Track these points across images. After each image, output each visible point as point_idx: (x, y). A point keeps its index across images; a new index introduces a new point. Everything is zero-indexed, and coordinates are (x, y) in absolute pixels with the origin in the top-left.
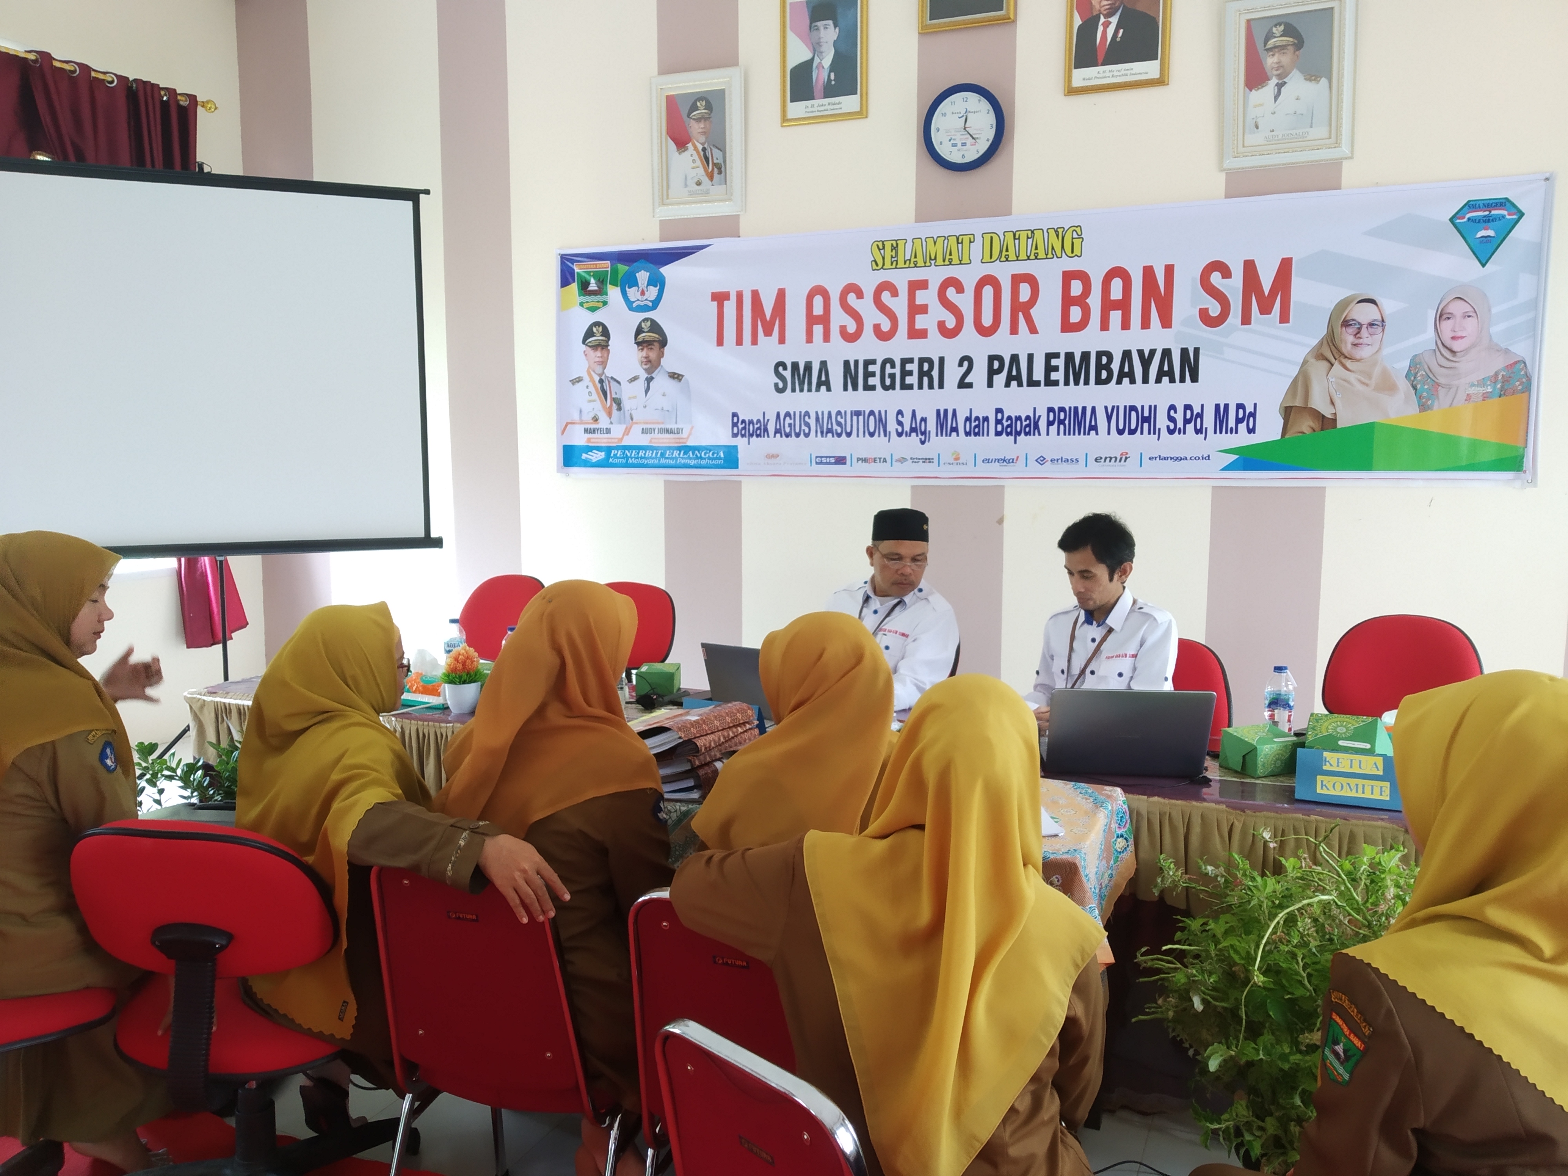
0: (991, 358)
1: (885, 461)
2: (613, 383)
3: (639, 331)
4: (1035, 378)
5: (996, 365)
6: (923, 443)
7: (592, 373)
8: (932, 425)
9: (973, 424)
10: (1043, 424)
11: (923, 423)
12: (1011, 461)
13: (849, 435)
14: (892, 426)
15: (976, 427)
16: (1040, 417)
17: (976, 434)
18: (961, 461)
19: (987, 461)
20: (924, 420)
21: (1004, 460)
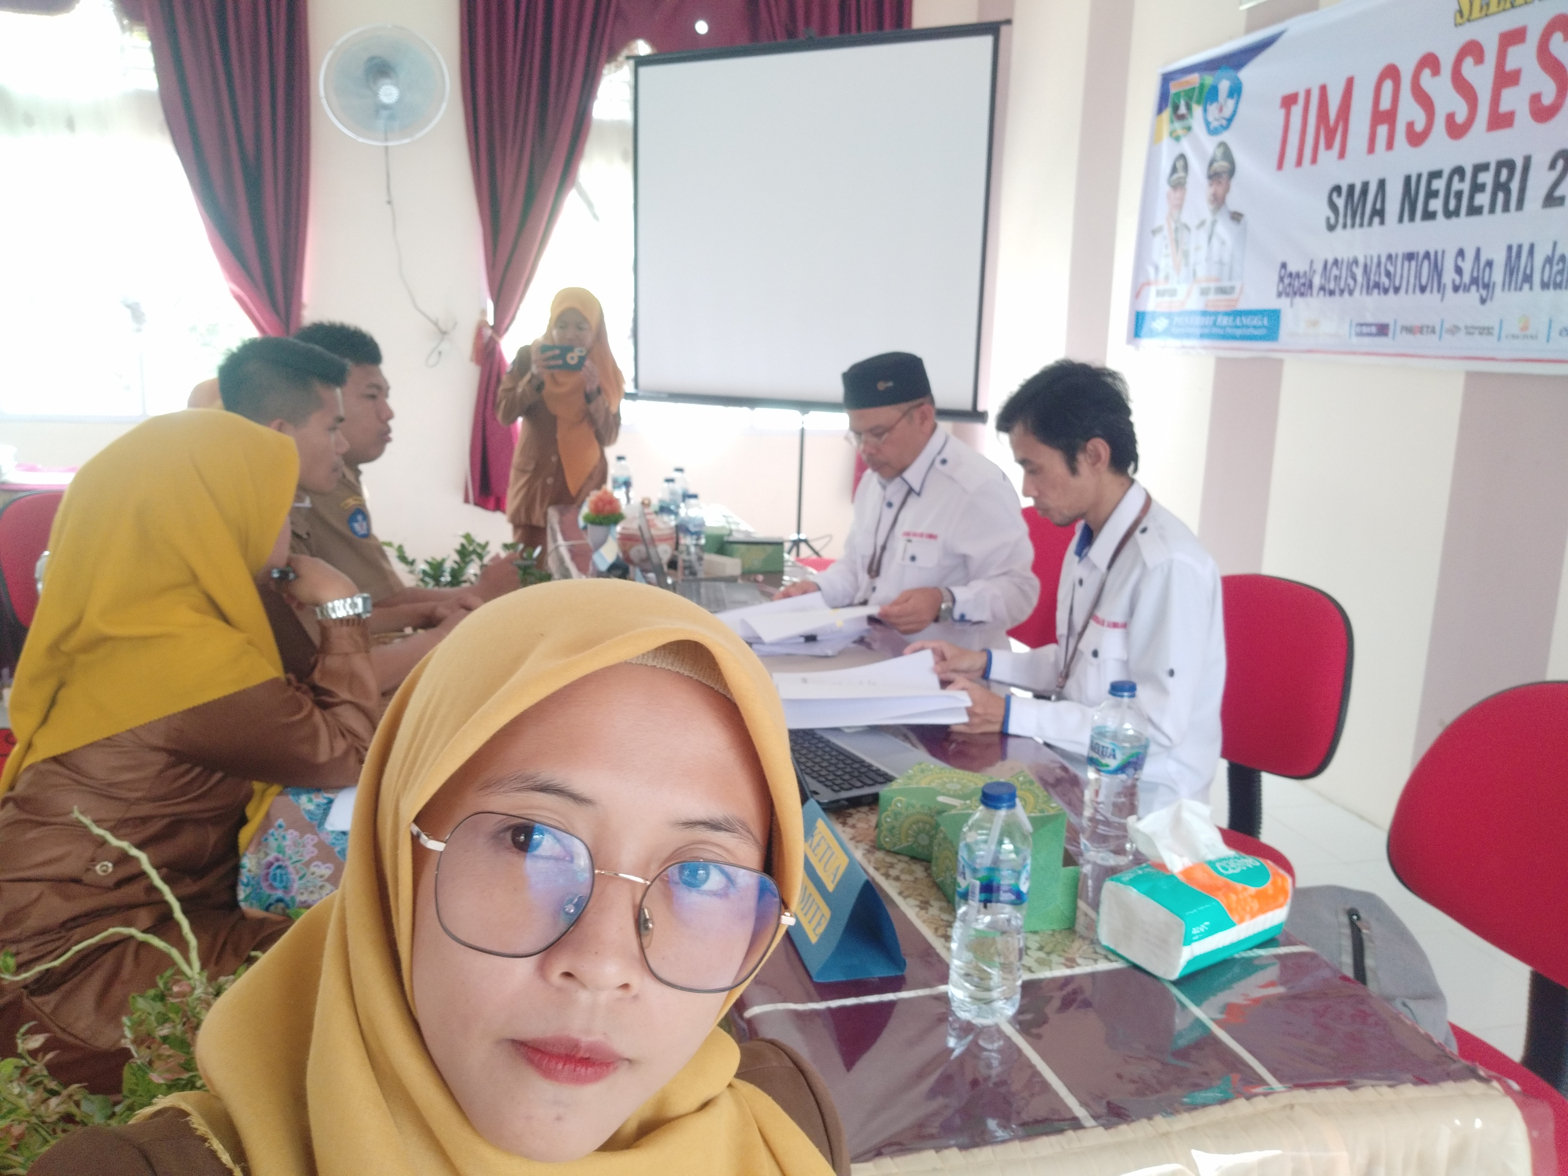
1: (1433, 331)
2: (1185, 230)
3: (1213, 159)
6: (1483, 301)
8: (1498, 275)
9: (1555, 268)
11: (1487, 270)
13: (1397, 290)
14: (1449, 275)
15: (1558, 272)
17: (1557, 286)
18: (1529, 332)
19: (1566, 332)
20: (1490, 264)
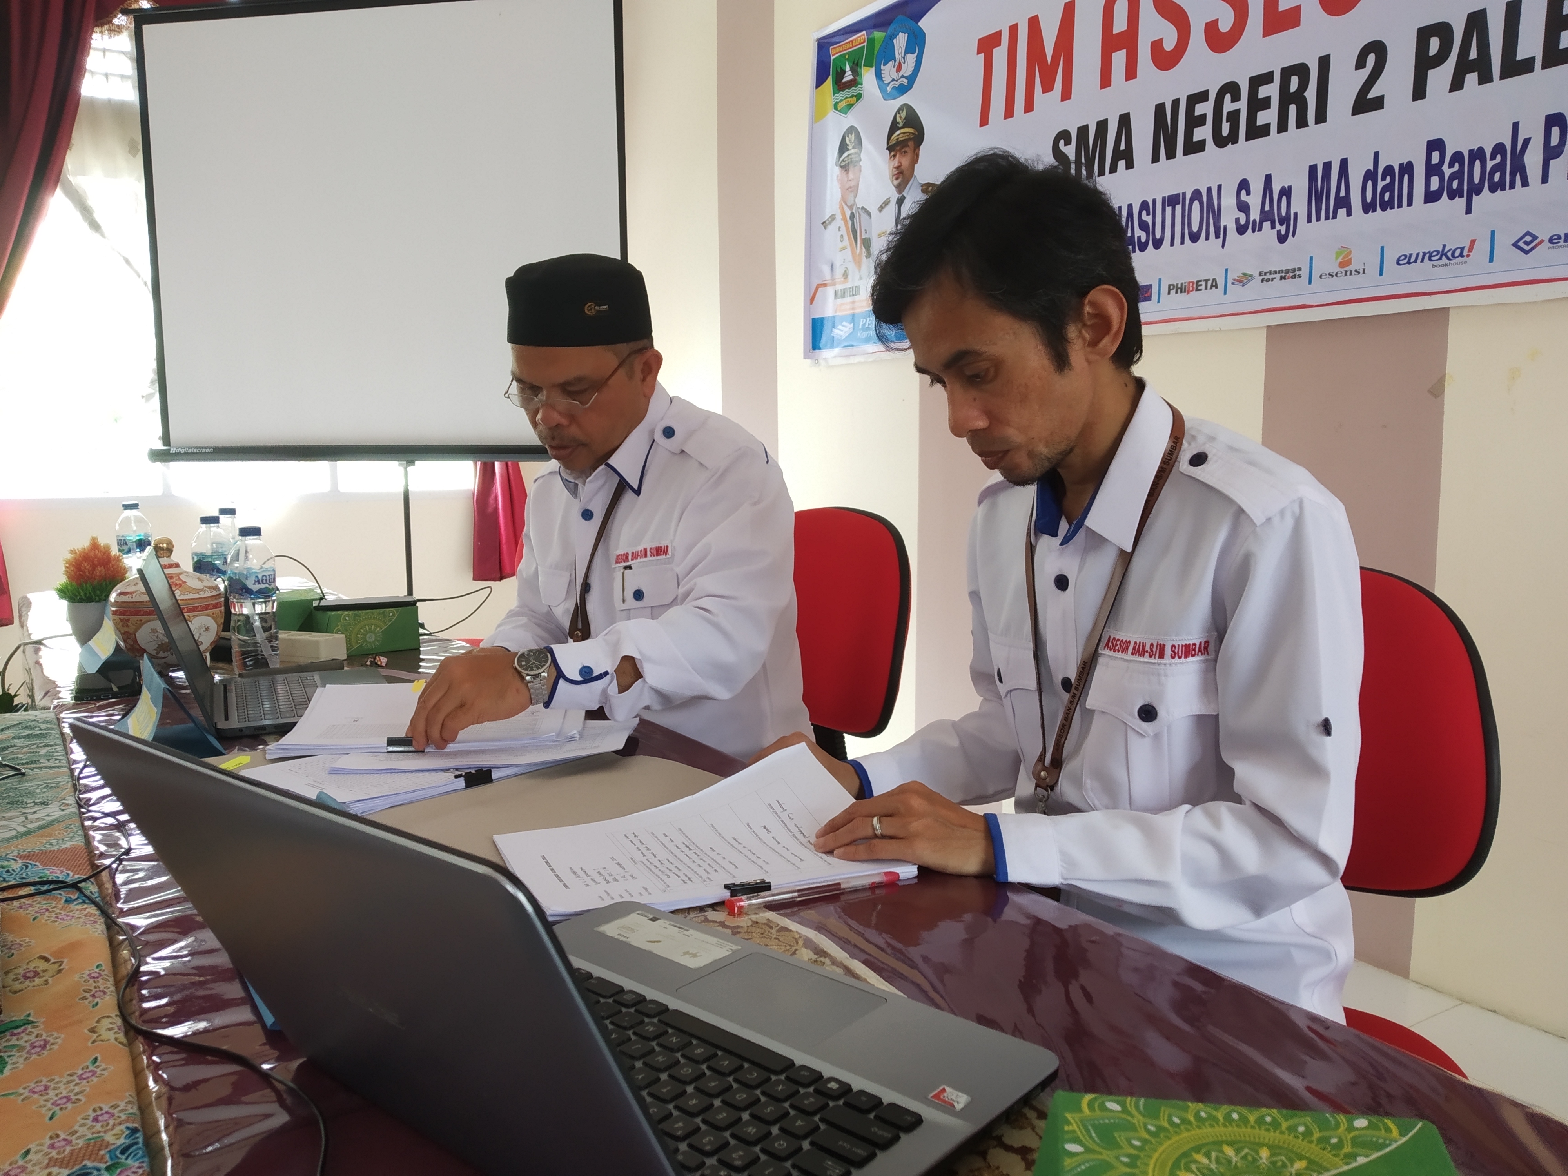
0: (1424, 35)
1: (1215, 285)
2: (864, 216)
3: (894, 127)
4: (1521, 56)
5: (1435, 45)
6: (1282, 239)
7: (844, 205)
8: (1299, 204)
9: (1380, 185)
10: (1533, 159)
11: (1284, 200)
12: (1457, 253)
13: (1158, 244)
14: (1229, 217)
15: (1385, 189)
16: (1527, 142)
17: (1385, 206)
18: (1352, 267)
19: (1406, 260)
20: (1286, 192)
21: (1443, 254)
